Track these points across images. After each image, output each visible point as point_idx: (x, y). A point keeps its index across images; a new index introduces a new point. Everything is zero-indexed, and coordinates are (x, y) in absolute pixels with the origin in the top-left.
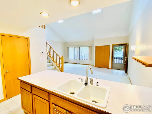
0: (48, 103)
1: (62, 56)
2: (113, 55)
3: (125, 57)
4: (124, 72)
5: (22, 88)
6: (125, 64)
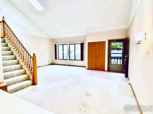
1: (34, 54)
2: (110, 54)
3: (124, 56)
6: (125, 65)
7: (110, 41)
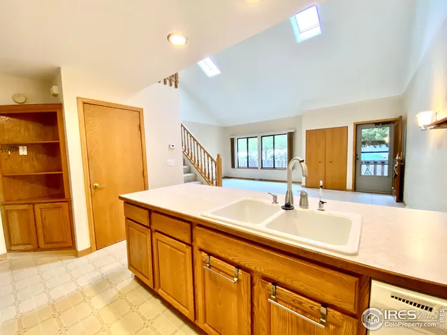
0: (188, 250)
1: (218, 156)
2: (358, 153)
3: (395, 157)
4: (392, 199)
5: (128, 218)
6: (396, 175)
7: (358, 126)
